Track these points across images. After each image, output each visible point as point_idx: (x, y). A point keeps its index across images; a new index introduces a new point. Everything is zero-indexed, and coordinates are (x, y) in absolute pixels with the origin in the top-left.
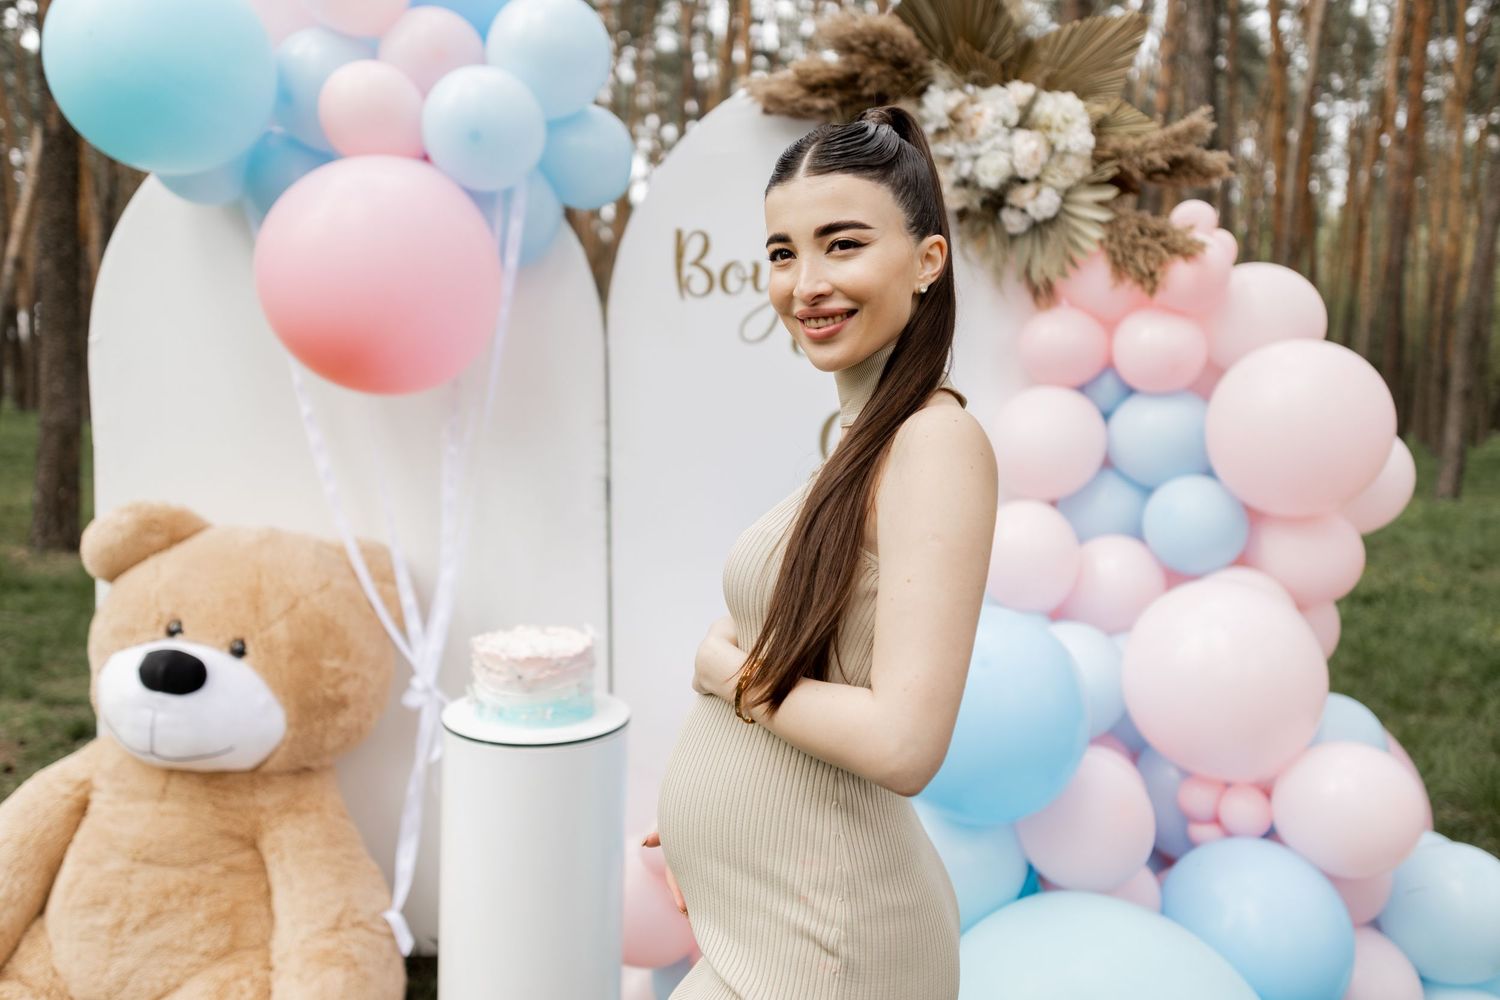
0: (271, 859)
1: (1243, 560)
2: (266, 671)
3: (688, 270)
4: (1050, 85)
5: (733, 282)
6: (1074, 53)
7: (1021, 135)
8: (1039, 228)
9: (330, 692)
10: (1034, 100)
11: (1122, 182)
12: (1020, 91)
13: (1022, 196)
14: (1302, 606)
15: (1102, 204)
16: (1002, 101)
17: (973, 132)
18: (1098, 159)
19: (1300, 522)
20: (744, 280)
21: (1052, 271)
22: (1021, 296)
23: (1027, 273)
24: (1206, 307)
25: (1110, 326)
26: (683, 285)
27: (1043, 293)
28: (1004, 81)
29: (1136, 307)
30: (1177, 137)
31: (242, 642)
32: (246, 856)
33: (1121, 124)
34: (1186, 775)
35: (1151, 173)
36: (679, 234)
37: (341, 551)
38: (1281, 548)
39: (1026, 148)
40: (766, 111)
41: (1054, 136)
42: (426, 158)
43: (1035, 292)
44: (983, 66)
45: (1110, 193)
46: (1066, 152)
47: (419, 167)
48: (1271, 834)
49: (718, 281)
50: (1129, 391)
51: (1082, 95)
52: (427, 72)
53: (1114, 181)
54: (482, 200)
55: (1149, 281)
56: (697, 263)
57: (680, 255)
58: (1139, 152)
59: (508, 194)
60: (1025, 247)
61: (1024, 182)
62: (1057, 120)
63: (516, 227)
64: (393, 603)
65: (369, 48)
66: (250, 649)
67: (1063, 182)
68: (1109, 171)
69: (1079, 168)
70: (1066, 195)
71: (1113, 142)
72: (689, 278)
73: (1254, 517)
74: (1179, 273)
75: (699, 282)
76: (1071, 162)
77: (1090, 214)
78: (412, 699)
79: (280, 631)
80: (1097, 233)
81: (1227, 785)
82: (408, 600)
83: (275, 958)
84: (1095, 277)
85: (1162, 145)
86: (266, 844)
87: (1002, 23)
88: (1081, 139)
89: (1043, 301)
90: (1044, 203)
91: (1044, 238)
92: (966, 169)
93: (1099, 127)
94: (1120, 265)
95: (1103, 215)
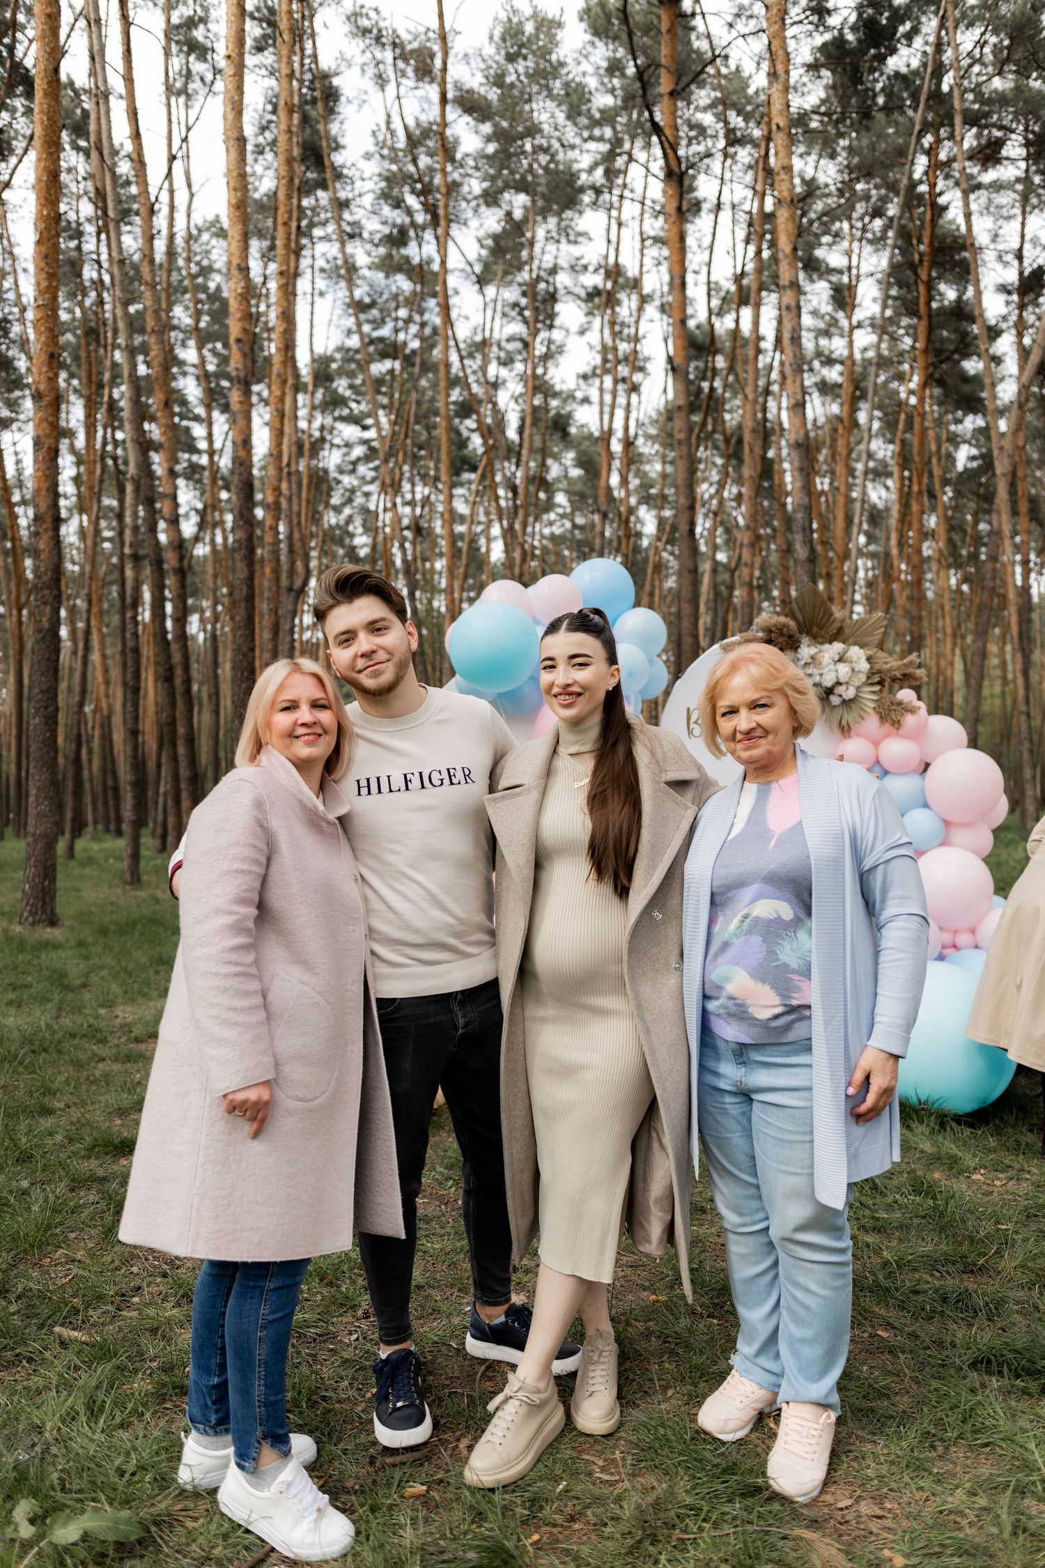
1: (944, 844)
4: (851, 643)
6: (858, 629)
7: (840, 665)
8: (847, 703)
10: (845, 652)
11: (881, 683)
12: (838, 647)
13: (840, 690)
15: (873, 692)
16: (832, 650)
17: (821, 664)
18: (871, 674)
19: (965, 825)
21: (852, 722)
22: (837, 732)
23: (841, 722)
24: (918, 736)
25: (876, 744)
26: (690, 732)
27: (845, 730)
28: (833, 642)
29: (888, 735)
30: (904, 664)
33: (878, 657)
35: (894, 680)
38: (958, 837)
39: (843, 669)
41: (853, 664)
43: (842, 730)
44: (825, 637)
45: (877, 688)
46: (858, 672)
48: (977, 947)
50: (886, 773)
51: (862, 647)
53: (879, 683)
55: (897, 724)
57: (689, 719)
58: (889, 671)
60: (840, 711)
62: (854, 658)
68: (876, 679)
69: (863, 678)
70: (858, 688)
71: (877, 666)
73: (947, 824)
74: (909, 720)
76: (860, 676)
77: (869, 697)
80: (872, 705)
81: (956, 931)
84: (872, 721)
85: (899, 668)
87: (832, 618)
88: (864, 666)
89: (845, 734)
90: (850, 693)
91: (849, 707)
92: (817, 679)
93: (869, 659)
94: (883, 719)
95: (875, 697)
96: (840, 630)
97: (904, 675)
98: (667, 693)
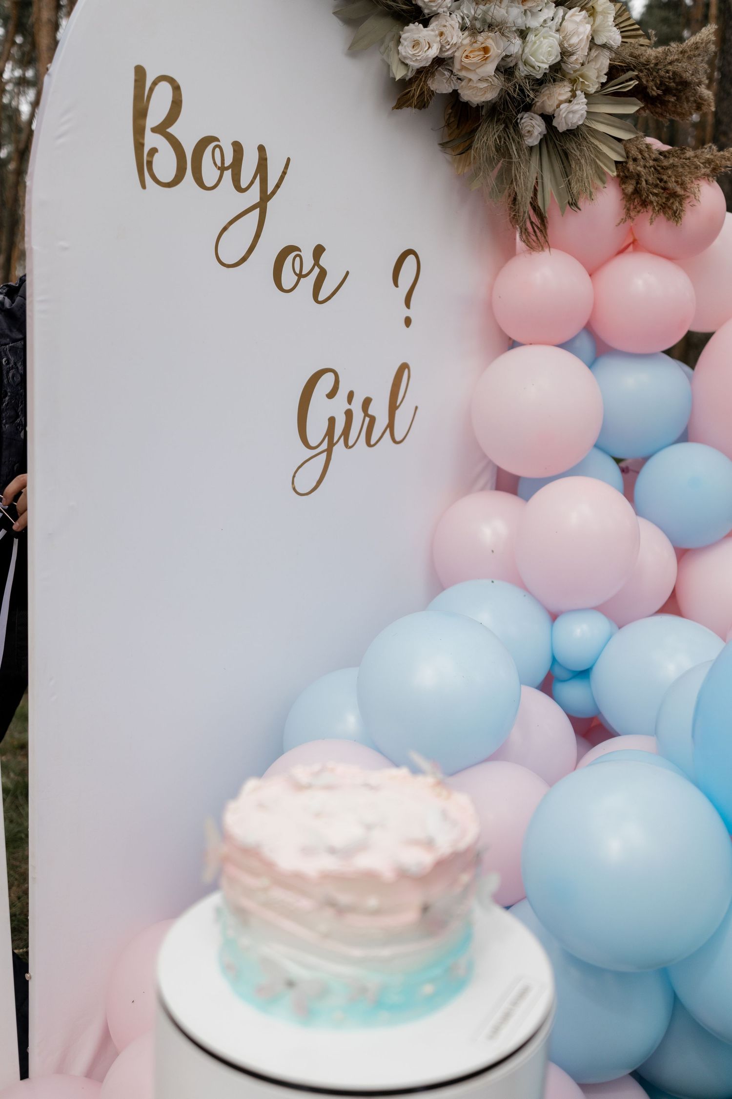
3: (151, 140)
5: (209, 168)
15: (618, 118)
20: (222, 169)
24: (692, 258)
25: (595, 272)
26: (144, 164)
27: (534, 227)
29: (629, 248)
36: (140, 73)
45: (627, 108)
46: (604, 46)
49: (191, 164)
50: (603, 352)
53: (631, 95)
56: (161, 129)
57: (140, 113)
61: (560, 78)
67: (592, 85)
69: (604, 75)
70: (588, 103)
72: (154, 151)
75: (165, 161)
77: (611, 133)
80: (615, 156)
90: (570, 111)
94: (632, 198)
95: (622, 134)
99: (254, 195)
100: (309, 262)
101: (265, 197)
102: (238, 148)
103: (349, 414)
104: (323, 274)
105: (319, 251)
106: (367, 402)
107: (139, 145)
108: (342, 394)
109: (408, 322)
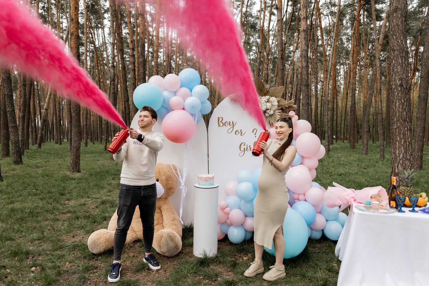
0: (162, 211)
1: (301, 164)
2: (161, 183)
3: (220, 123)
4: (271, 96)
5: (226, 125)
6: (275, 91)
7: (268, 103)
9: (170, 186)
10: (269, 98)
11: (282, 109)
12: (267, 97)
13: (268, 111)
14: (310, 170)
15: (279, 112)
16: (265, 98)
17: (261, 103)
18: (279, 106)
19: (309, 158)
20: (228, 124)
21: (273, 122)
23: (269, 122)
26: (219, 125)
28: (265, 96)
30: (289, 103)
31: (158, 179)
32: (159, 210)
33: (281, 101)
34: (294, 193)
35: (286, 108)
36: (218, 117)
37: (169, 166)
38: (306, 161)
39: (269, 105)
40: (231, 100)
41: (272, 103)
42: (184, 109)
43: (270, 125)
44: (262, 94)
45: (280, 111)
46: (274, 105)
47: (183, 111)
48: (305, 200)
49: (224, 124)
51: (276, 97)
52: (184, 98)
53: (281, 109)
54: (192, 115)
56: (221, 122)
57: (218, 121)
58: (284, 105)
59: (195, 114)
60: (269, 118)
61: (268, 109)
62: (273, 101)
63: (196, 118)
64: (177, 174)
65: (175, 93)
66: (159, 180)
67: (274, 109)
68: (280, 108)
69: (276, 107)
70: (274, 111)
71: (281, 104)
73: (303, 157)
75: (221, 125)
76: (275, 107)
77: (278, 114)
78: (181, 187)
79: (163, 178)
80: (279, 116)
81: (299, 194)
82: (179, 173)
83: (164, 225)
85: (287, 104)
86: (162, 209)
87: (265, 88)
88: (276, 103)
89: (272, 126)
90: (272, 112)
91: (272, 117)
93: (278, 102)
95: (280, 114)
96: (268, 92)
97: (289, 107)
98: (211, 112)
99: (232, 126)
100: (240, 132)
101: (233, 126)
102: (230, 122)
103: (247, 147)
104: (242, 133)
105: (241, 130)
106: (250, 146)
107: (218, 124)
108: (246, 145)
109: (255, 137)
